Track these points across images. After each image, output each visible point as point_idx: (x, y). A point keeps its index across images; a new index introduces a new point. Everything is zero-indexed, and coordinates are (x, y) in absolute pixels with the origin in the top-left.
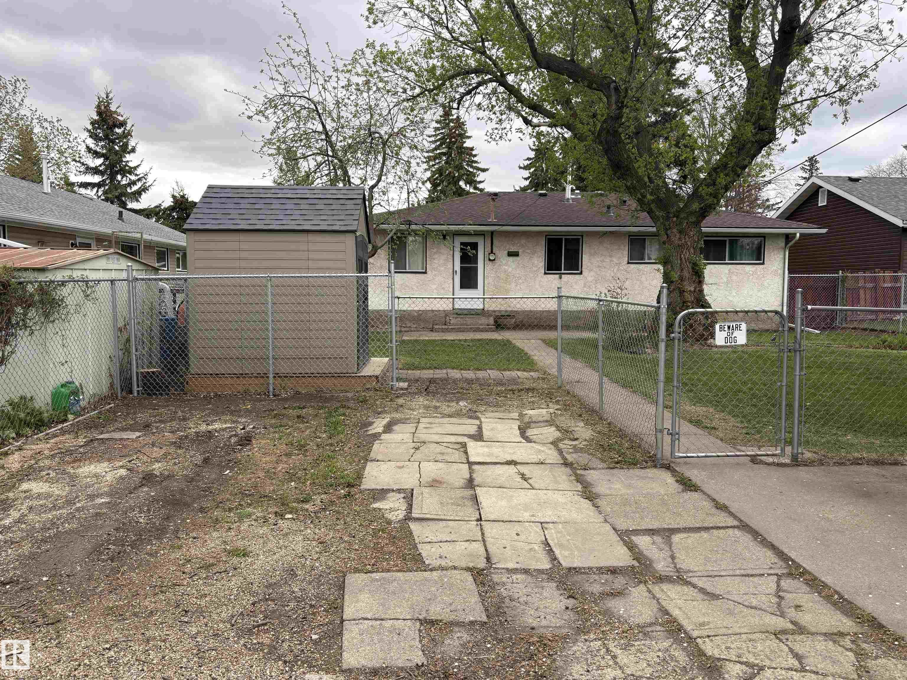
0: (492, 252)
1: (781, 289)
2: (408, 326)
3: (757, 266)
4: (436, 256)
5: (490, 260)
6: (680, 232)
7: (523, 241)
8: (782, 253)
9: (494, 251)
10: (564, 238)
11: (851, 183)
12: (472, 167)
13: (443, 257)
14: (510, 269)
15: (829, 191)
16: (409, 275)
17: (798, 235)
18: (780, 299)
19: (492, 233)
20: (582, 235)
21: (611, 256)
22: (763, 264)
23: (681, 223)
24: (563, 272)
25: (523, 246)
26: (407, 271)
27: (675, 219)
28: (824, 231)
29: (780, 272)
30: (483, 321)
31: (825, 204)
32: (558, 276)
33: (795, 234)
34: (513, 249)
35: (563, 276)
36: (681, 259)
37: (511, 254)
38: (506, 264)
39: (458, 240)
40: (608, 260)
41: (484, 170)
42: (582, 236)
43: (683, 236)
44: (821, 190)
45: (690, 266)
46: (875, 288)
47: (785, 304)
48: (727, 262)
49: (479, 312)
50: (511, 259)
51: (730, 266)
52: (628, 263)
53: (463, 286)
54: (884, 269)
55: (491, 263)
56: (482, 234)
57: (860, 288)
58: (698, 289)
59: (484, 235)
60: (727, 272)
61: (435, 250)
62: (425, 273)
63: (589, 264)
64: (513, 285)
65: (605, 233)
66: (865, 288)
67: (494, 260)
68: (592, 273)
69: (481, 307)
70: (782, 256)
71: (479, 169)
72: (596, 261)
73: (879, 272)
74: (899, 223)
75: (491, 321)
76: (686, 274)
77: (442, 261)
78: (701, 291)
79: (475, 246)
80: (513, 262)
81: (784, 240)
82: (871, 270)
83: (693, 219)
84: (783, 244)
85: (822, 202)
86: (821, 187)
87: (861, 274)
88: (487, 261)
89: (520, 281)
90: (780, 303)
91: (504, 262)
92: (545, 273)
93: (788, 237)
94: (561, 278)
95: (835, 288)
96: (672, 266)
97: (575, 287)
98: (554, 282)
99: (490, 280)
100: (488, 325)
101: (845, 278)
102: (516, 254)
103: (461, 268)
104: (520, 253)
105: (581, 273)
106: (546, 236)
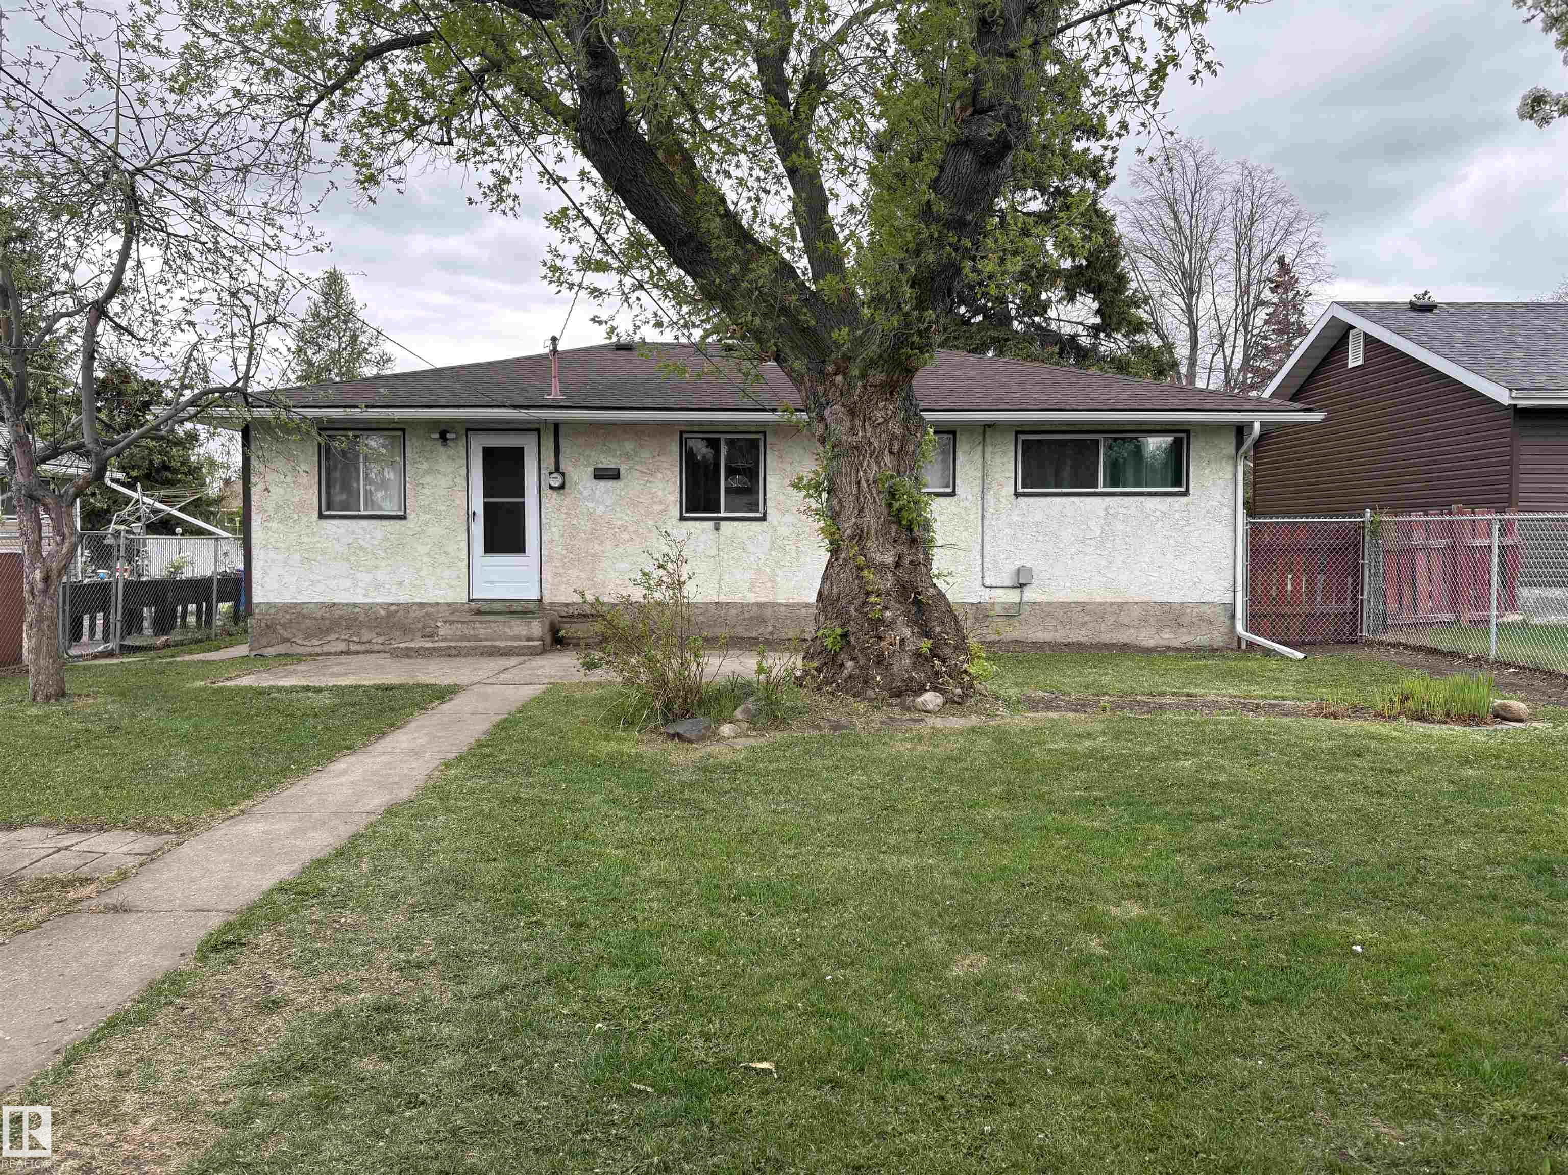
0: (557, 469)
1: (1230, 552)
2: (365, 639)
3: (1170, 500)
4: (428, 479)
5: (551, 487)
6: (852, 413)
7: (629, 446)
8: (1229, 468)
9: (562, 467)
10: (723, 437)
13: (443, 482)
14: (602, 508)
15: (1367, 336)
16: (365, 523)
17: (1257, 426)
18: (1229, 575)
19: (557, 427)
20: (763, 430)
22: (1186, 493)
23: (851, 387)
24: (723, 514)
25: (628, 457)
26: (363, 513)
28: (1318, 416)
29: (1227, 512)
31: (1360, 362)
32: (710, 525)
33: (1250, 424)
34: (607, 463)
35: (723, 523)
37: (601, 475)
38: (591, 497)
39: (478, 444)
42: (764, 433)
43: (858, 423)
44: (1352, 332)
46: (1451, 548)
47: (1239, 588)
48: (1101, 489)
49: (532, 606)
50: (603, 485)
51: (1108, 499)
53: (491, 547)
54: (1472, 505)
55: (555, 494)
56: (533, 429)
57: (1412, 551)
58: (907, 559)
59: (538, 430)
60: (1100, 513)
61: (425, 466)
62: (403, 517)
63: (781, 497)
64: (608, 545)
66: (1428, 550)
67: (562, 487)
68: (786, 518)
69: (535, 596)
70: (1229, 476)
73: (1460, 512)
74: (1503, 396)
77: (441, 491)
78: (921, 564)
79: (518, 454)
80: (607, 491)
81: (1232, 439)
82: (1443, 506)
83: (878, 376)
84: (1231, 449)
85: (1355, 358)
86: (1352, 327)
87: (1416, 517)
88: (546, 491)
89: (626, 536)
90: (1228, 584)
91: (586, 493)
92: (683, 518)
93: (1240, 431)
94: (717, 529)
95: (1357, 547)
97: (751, 548)
98: (703, 538)
99: (553, 533)
100: (529, 639)
101: (1377, 529)
102: (614, 475)
103: (486, 506)
104: (622, 472)
105: (764, 518)
106: (682, 433)
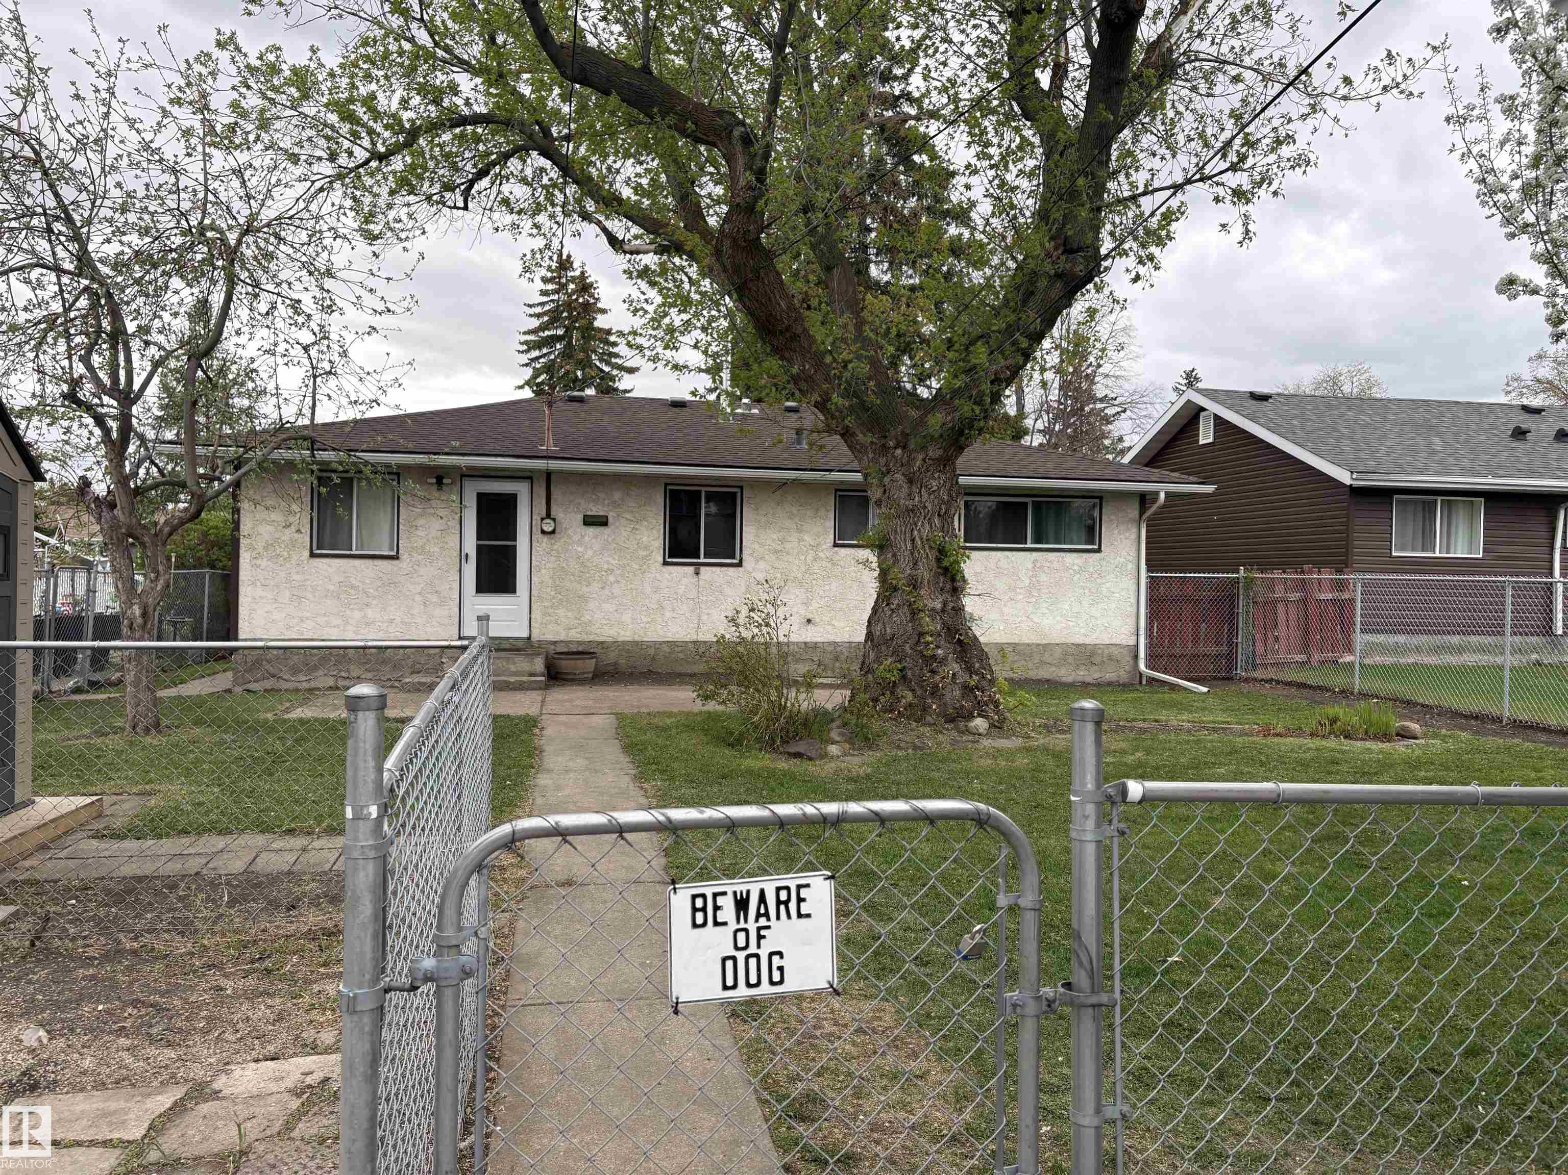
0: (548, 515)
1: (1133, 600)
2: (354, 674)
3: (1085, 555)
4: (421, 522)
5: (543, 532)
7: (617, 495)
8: (1135, 530)
9: (553, 514)
10: (703, 489)
11: (1255, 402)
12: (608, 363)
13: (437, 525)
14: (590, 552)
15: (1216, 417)
16: (357, 562)
17: (1162, 496)
18: (1132, 621)
19: (548, 475)
20: (741, 485)
21: (800, 531)
22: (1099, 550)
23: (911, 460)
24: (702, 560)
25: (614, 504)
26: (354, 552)
27: (899, 451)
28: (1209, 489)
29: (1131, 567)
30: (521, 664)
31: (1211, 440)
32: (691, 569)
33: (1157, 493)
34: (596, 510)
35: (703, 569)
36: (913, 540)
37: (590, 521)
38: (580, 543)
39: (472, 489)
40: (794, 537)
41: (631, 371)
42: (741, 488)
43: (915, 490)
44: (1202, 414)
45: (932, 555)
46: (1304, 601)
47: (1142, 632)
48: (1029, 545)
49: (520, 644)
50: (591, 531)
51: (1035, 554)
52: (836, 545)
53: (483, 587)
54: (1319, 565)
55: (545, 539)
56: (527, 476)
57: (1275, 602)
58: (951, 605)
59: (531, 478)
60: (1030, 566)
61: (419, 509)
62: (396, 558)
63: (756, 546)
64: (596, 586)
65: (783, 484)
66: (1286, 601)
67: (553, 532)
68: (762, 565)
69: (525, 634)
70: (1134, 536)
71: (621, 368)
72: (771, 537)
73: (1311, 573)
74: (1345, 477)
75: (539, 664)
76: (924, 573)
77: (434, 533)
78: (959, 610)
79: (510, 501)
80: (596, 537)
81: (1136, 505)
82: (1297, 566)
83: (934, 452)
84: (1135, 513)
85: (1206, 436)
86: (1203, 409)
87: (1277, 575)
88: (537, 535)
89: (612, 579)
90: (1132, 628)
91: (576, 538)
92: (665, 563)
93: (1144, 499)
94: (697, 573)
95: (1232, 599)
96: (894, 555)
97: (727, 591)
98: (685, 581)
99: (543, 576)
100: (531, 675)
101: (1250, 582)
102: (602, 522)
103: (479, 548)
104: (610, 520)
105: (740, 564)
106: (666, 485)
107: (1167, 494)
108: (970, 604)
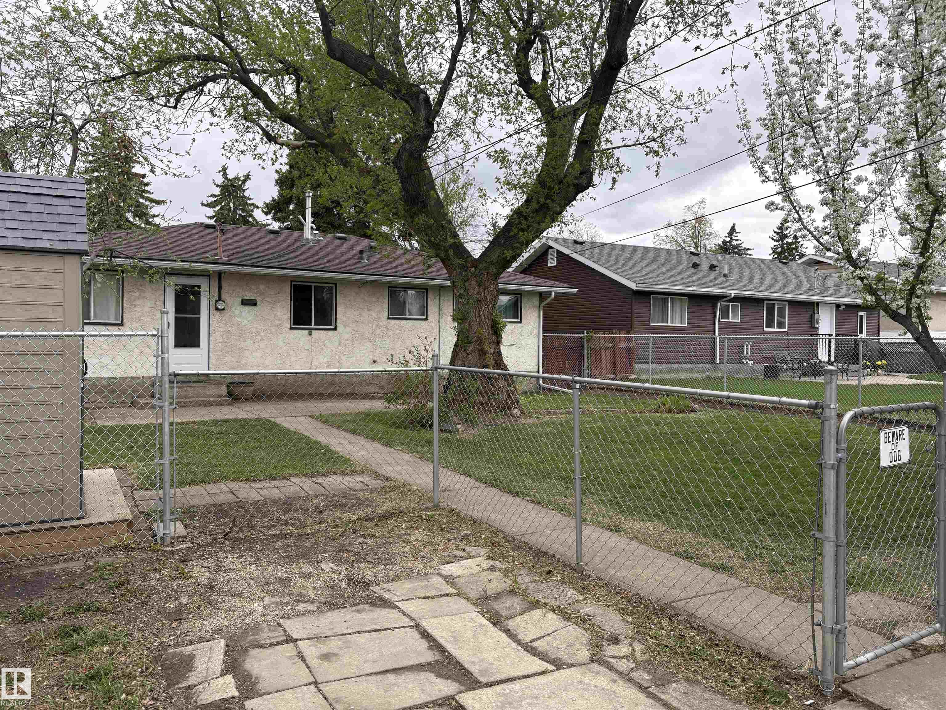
0: (220, 299)
1: (537, 348)
3: (514, 325)
4: (138, 302)
5: (217, 309)
6: (479, 285)
7: (262, 287)
8: (537, 312)
9: (223, 297)
10: (313, 285)
11: (576, 245)
12: (143, 197)
13: (149, 304)
14: (245, 322)
15: (558, 252)
16: (94, 327)
17: (553, 294)
18: (535, 359)
19: (220, 274)
20: (335, 283)
21: (368, 310)
22: (520, 322)
23: (480, 275)
24: (313, 327)
25: (262, 294)
26: (91, 321)
27: (473, 269)
28: (575, 291)
29: (536, 331)
30: (211, 391)
31: (556, 264)
32: (306, 332)
33: (550, 293)
34: (249, 296)
35: (314, 332)
37: (245, 303)
38: (240, 316)
39: (172, 281)
40: (365, 313)
41: (159, 203)
42: (336, 284)
43: (482, 290)
44: (550, 250)
45: (489, 324)
46: (613, 348)
47: (541, 365)
49: (204, 378)
50: (247, 308)
52: (389, 318)
53: (179, 343)
54: (620, 330)
55: (218, 313)
56: (206, 275)
57: (601, 348)
58: (497, 350)
59: (209, 276)
61: (137, 294)
62: (121, 324)
63: (344, 319)
64: (249, 342)
65: (366, 282)
66: (605, 349)
67: (224, 309)
68: (348, 329)
69: (205, 371)
70: (536, 315)
71: (152, 201)
72: (352, 314)
73: (616, 333)
74: (633, 286)
75: (223, 390)
76: (485, 333)
77: (146, 309)
78: (500, 353)
79: (195, 290)
80: (249, 312)
81: (538, 298)
82: (609, 329)
84: (537, 303)
85: (552, 263)
86: (551, 247)
87: (602, 334)
88: (213, 311)
89: (259, 337)
90: (536, 363)
91: (237, 313)
92: (291, 328)
93: (542, 296)
94: (310, 334)
95: (581, 347)
96: (470, 325)
97: (328, 344)
98: (303, 339)
99: (217, 336)
100: (220, 396)
101: (589, 339)
102: (253, 303)
103: (176, 319)
104: (258, 302)
105: (335, 329)
106: (291, 281)
107: (556, 293)
108: (504, 350)
